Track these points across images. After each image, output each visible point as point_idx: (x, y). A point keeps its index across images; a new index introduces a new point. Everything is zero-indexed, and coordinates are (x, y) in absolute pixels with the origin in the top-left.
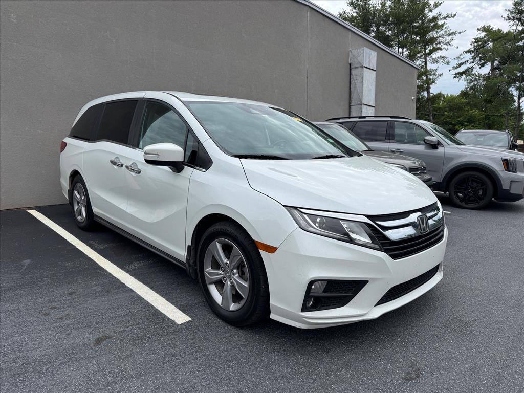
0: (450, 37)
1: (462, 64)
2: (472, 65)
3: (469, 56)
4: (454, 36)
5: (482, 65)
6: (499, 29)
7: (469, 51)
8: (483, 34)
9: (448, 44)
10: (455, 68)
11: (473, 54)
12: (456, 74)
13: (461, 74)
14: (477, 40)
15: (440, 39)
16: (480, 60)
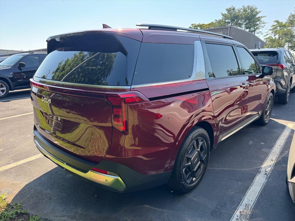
0: (264, 25)
1: (268, 34)
2: (271, 35)
3: (270, 32)
4: (265, 24)
5: (275, 35)
6: (282, 22)
7: (271, 30)
8: (276, 23)
9: (263, 27)
10: (264, 36)
11: (272, 31)
12: (265, 38)
13: (267, 39)
14: (273, 26)
15: (260, 25)
16: (274, 34)
